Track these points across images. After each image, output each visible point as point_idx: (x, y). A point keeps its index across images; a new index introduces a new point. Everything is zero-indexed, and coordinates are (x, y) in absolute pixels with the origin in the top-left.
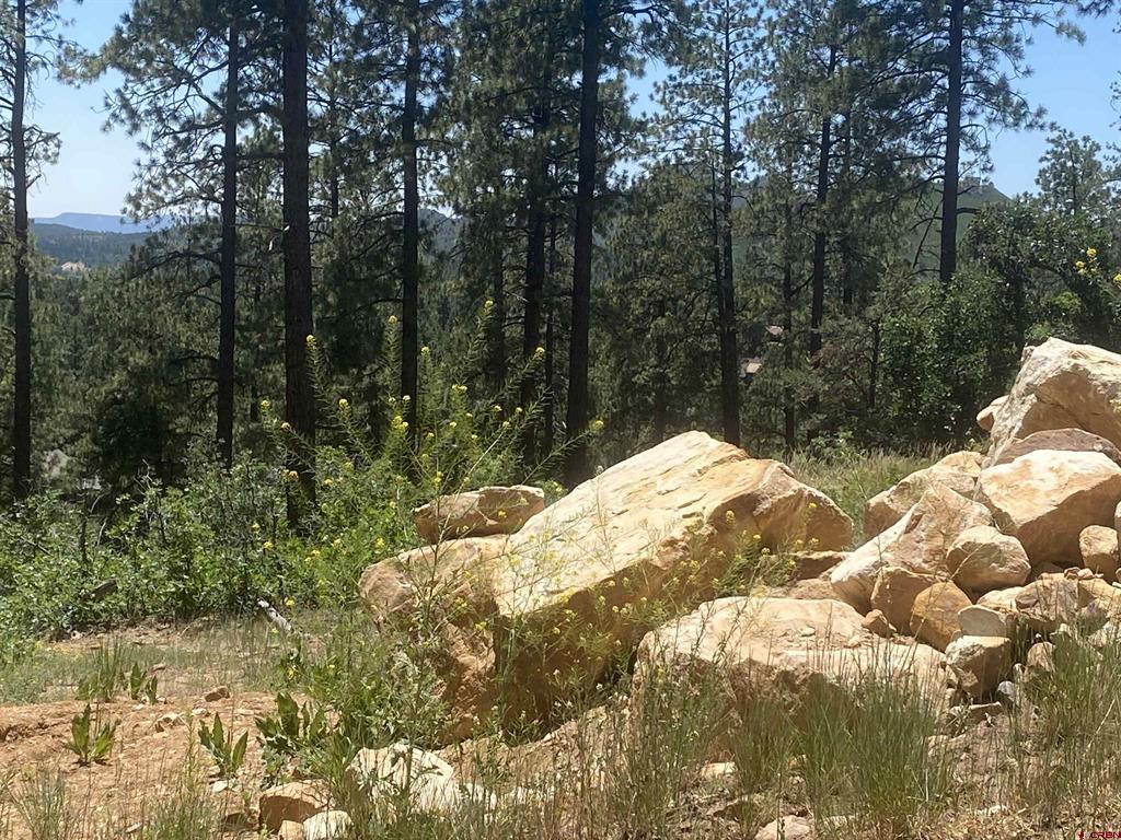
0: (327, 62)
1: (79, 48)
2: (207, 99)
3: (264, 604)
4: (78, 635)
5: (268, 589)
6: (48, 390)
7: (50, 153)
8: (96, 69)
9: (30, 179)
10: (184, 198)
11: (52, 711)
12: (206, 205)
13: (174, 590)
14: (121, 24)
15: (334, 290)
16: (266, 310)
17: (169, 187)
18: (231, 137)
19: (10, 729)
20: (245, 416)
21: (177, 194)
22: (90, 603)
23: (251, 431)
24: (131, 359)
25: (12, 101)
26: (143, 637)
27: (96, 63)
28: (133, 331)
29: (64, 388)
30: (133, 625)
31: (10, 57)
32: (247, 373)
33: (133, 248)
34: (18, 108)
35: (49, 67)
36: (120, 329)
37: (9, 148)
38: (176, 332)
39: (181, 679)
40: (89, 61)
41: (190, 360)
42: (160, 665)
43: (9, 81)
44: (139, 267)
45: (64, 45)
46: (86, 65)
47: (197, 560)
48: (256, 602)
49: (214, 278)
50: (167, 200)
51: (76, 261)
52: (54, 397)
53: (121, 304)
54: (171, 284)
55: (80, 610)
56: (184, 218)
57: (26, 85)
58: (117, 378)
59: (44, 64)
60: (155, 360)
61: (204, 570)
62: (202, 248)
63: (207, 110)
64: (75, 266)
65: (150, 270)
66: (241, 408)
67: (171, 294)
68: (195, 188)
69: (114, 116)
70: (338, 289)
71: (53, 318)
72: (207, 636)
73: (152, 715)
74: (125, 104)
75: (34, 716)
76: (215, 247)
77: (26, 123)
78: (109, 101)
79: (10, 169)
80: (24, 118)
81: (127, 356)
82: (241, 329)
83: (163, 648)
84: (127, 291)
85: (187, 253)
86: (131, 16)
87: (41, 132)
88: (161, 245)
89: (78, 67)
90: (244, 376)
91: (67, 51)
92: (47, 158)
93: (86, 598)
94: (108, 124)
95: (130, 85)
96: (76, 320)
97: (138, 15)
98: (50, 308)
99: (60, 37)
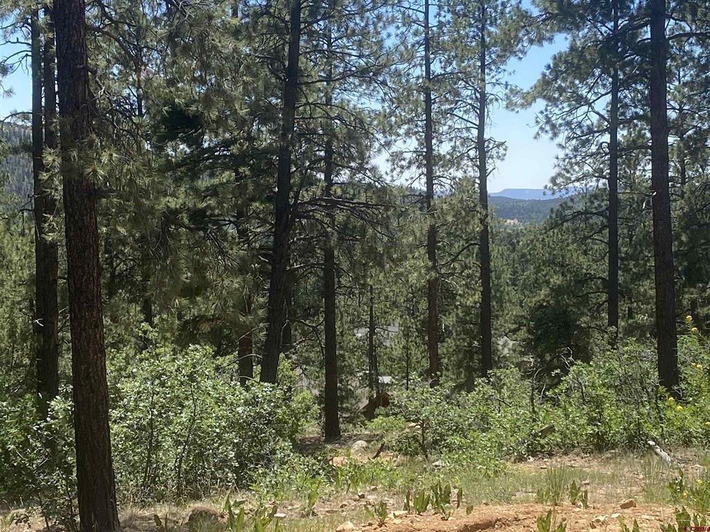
0: (677, 83)
1: (518, 88)
2: (598, 113)
3: (651, 443)
4: (532, 459)
5: (654, 433)
6: (500, 301)
7: (500, 154)
8: (530, 100)
9: (488, 171)
10: (583, 177)
11: (522, 510)
12: (598, 181)
13: (591, 432)
14: (545, 71)
15: (685, 232)
16: (639, 246)
17: (574, 170)
18: (614, 137)
19: (498, 520)
20: (624, 315)
21: (579, 175)
22: (538, 439)
23: (630, 325)
24: (552, 280)
25: (478, 124)
26: (572, 462)
27: (529, 96)
28: (551, 262)
29: (509, 298)
30: (566, 454)
31: (476, 97)
32: (627, 288)
33: (552, 211)
34: (481, 128)
35: (500, 101)
36: (544, 262)
37: (476, 152)
38: (578, 262)
39: (602, 492)
40: (524, 96)
41: (589, 281)
42: (586, 482)
43: (476, 112)
44: (556, 222)
45: (509, 87)
46: (524, 98)
47: (605, 414)
48: (646, 442)
49: (604, 227)
50: (573, 179)
51: (512, 219)
52: (504, 305)
53: (544, 245)
54: (576, 232)
55: (532, 443)
56: (583, 190)
57: (486, 113)
58: (544, 292)
59: (497, 100)
60: (566, 280)
61: (610, 420)
62: (596, 208)
63: (598, 121)
64: (512, 222)
65: (562, 224)
66: (621, 310)
67: (575, 239)
68: (591, 170)
69: (541, 128)
70: (688, 232)
71: (502, 255)
72: (615, 463)
73: (586, 516)
74: (548, 121)
75: (512, 513)
76: (604, 208)
77: (486, 136)
78: (538, 119)
79: (477, 166)
80: (485, 133)
81: (549, 279)
82: (622, 259)
83: (588, 470)
84: (548, 237)
85: (586, 212)
86: (552, 65)
87: (495, 142)
88: (570, 208)
89: (518, 100)
90: (624, 290)
91: (512, 91)
92: (498, 157)
93: (535, 436)
94: (538, 134)
95: (549, 108)
96: (514, 255)
97: (556, 65)
98: (500, 249)
99: (506, 82)
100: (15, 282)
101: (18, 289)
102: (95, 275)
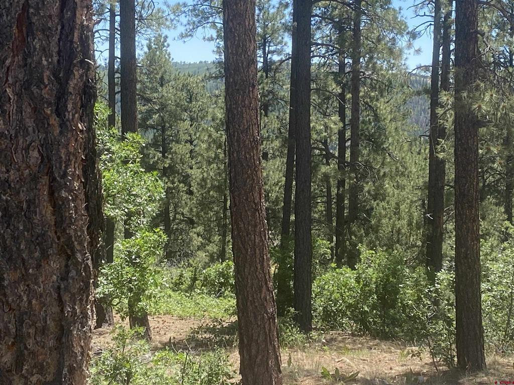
100: (413, 187)
101: (415, 192)
102: (475, 183)
